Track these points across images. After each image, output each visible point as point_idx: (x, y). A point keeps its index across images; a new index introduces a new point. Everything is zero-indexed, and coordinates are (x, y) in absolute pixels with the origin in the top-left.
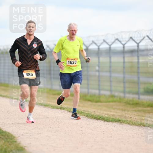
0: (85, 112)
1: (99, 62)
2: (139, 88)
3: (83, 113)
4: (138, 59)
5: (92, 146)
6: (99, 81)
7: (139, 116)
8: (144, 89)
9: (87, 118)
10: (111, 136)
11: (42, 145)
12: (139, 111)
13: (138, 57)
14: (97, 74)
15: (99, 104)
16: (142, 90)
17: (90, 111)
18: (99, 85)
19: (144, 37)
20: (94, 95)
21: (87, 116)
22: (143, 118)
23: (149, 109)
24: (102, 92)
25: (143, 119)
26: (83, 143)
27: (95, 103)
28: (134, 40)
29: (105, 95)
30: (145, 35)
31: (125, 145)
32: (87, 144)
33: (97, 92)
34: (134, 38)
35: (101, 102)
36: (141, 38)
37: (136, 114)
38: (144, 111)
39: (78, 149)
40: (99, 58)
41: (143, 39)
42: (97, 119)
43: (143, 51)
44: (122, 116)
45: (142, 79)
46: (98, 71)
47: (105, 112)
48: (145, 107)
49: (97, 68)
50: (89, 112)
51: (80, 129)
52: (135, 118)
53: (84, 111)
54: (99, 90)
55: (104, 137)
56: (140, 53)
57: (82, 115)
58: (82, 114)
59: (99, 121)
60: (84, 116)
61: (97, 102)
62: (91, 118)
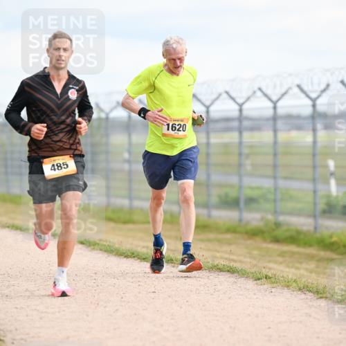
0: (102, 242)
1: (130, 144)
2: (209, 195)
3: (98, 244)
4: (208, 138)
5: (117, 310)
6: (130, 181)
7: (209, 250)
8: (219, 196)
9: (106, 255)
10: (153, 290)
11: (16, 308)
12: (209, 240)
13: (208, 133)
14: (126, 166)
15: (130, 226)
16: (214, 200)
17: (111, 240)
18: (130, 189)
19: (220, 95)
20: (121, 209)
21: (105, 251)
22: (218, 255)
23: (228, 236)
24: (137, 203)
25: (217, 258)
26: (98, 304)
27: (121, 226)
28: (199, 100)
29: (142, 210)
30: (221, 89)
31: (181, 307)
32: (105, 307)
33: (126, 202)
34: (199, 97)
35: (133, 222)
36: (214, 96)
37: (202, 246)
38: (220, 242)
39: (88, 316)
40: (130, 135)
41: (217, 99)
42: (127, 257)
43: (217, 121)
44: (175, 251)
45: (215, 178)
46: (129, 161)
47: (142, 244)
48: (222, 233)
49: (126, 156)
50: (110, 242)
51: (92, 276)
52: (201, 254)
53: (100, 240)
54: (131, 198)
55: (139, 293)
56: (212, 126)
57: (97, 250)
58: (96, 247)
59: (131, 261)
60: (101, 250)
61: (125, 222)
62: (115, 255)
